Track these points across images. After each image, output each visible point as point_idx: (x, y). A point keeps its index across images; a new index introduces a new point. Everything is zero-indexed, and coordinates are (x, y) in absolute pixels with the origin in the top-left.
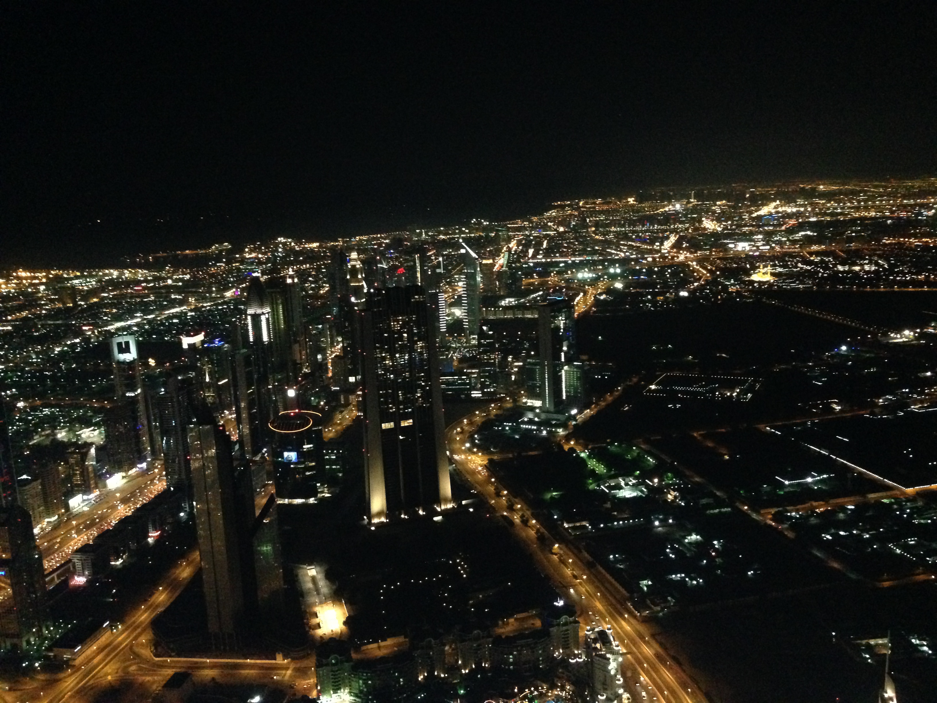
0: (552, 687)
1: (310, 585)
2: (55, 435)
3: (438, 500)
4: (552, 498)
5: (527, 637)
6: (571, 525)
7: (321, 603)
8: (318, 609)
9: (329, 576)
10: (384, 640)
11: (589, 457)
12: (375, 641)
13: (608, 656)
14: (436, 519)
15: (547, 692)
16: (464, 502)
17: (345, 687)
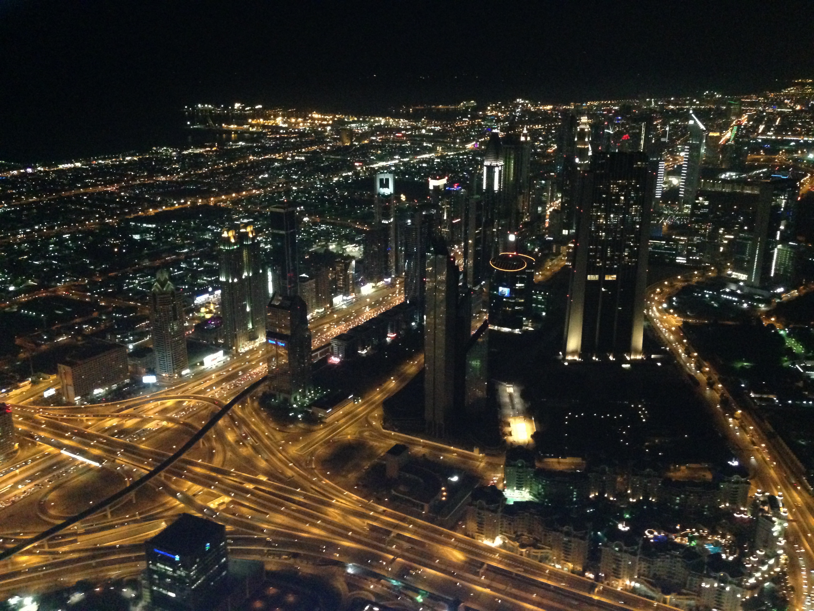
0: (713, 532)
1: (507, 400)
2: (328, 246)
3: (629, 349)
4: (743, 367)
5: (696, 485)
6: (757, 396)
7: (515, 416)
8: (512, 421)
9: (524, 395)
10: (564, 457)
11: (789, 335)
12: (556, 456)
13: (774, 519)
14: (624, 366)
15: (708, 536)
16: (653, 356)
17: (526, 487)
